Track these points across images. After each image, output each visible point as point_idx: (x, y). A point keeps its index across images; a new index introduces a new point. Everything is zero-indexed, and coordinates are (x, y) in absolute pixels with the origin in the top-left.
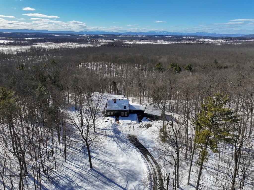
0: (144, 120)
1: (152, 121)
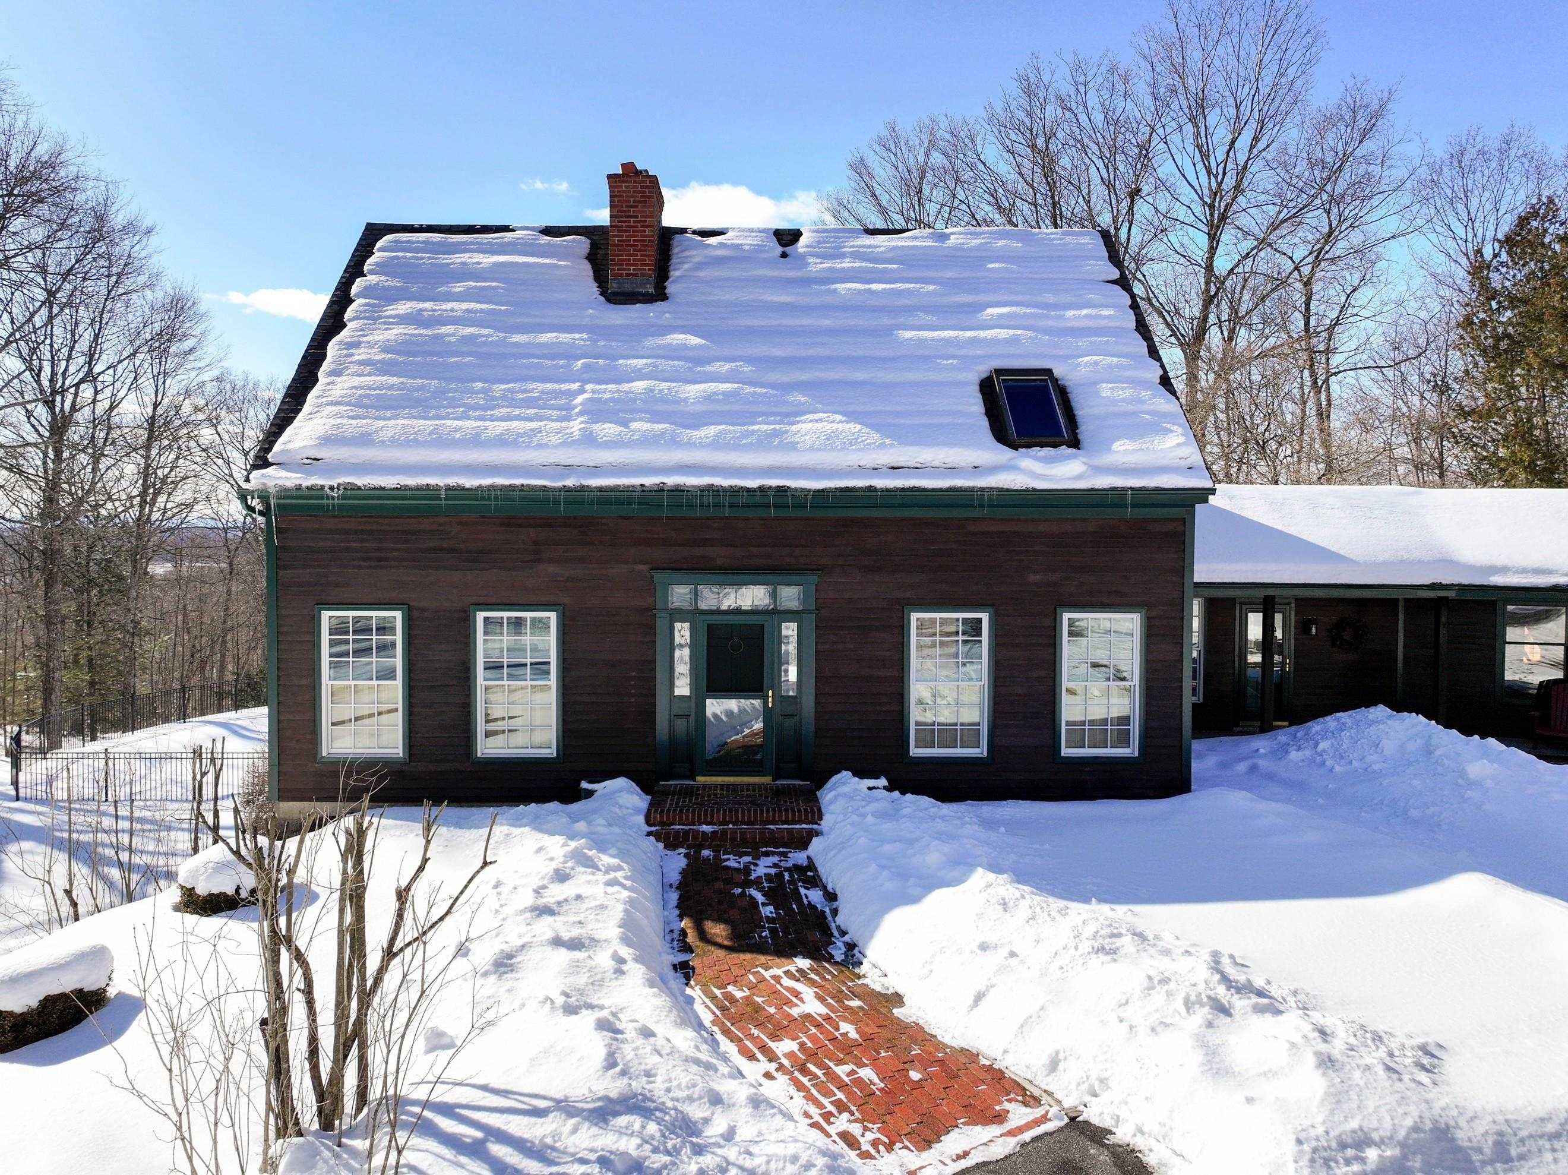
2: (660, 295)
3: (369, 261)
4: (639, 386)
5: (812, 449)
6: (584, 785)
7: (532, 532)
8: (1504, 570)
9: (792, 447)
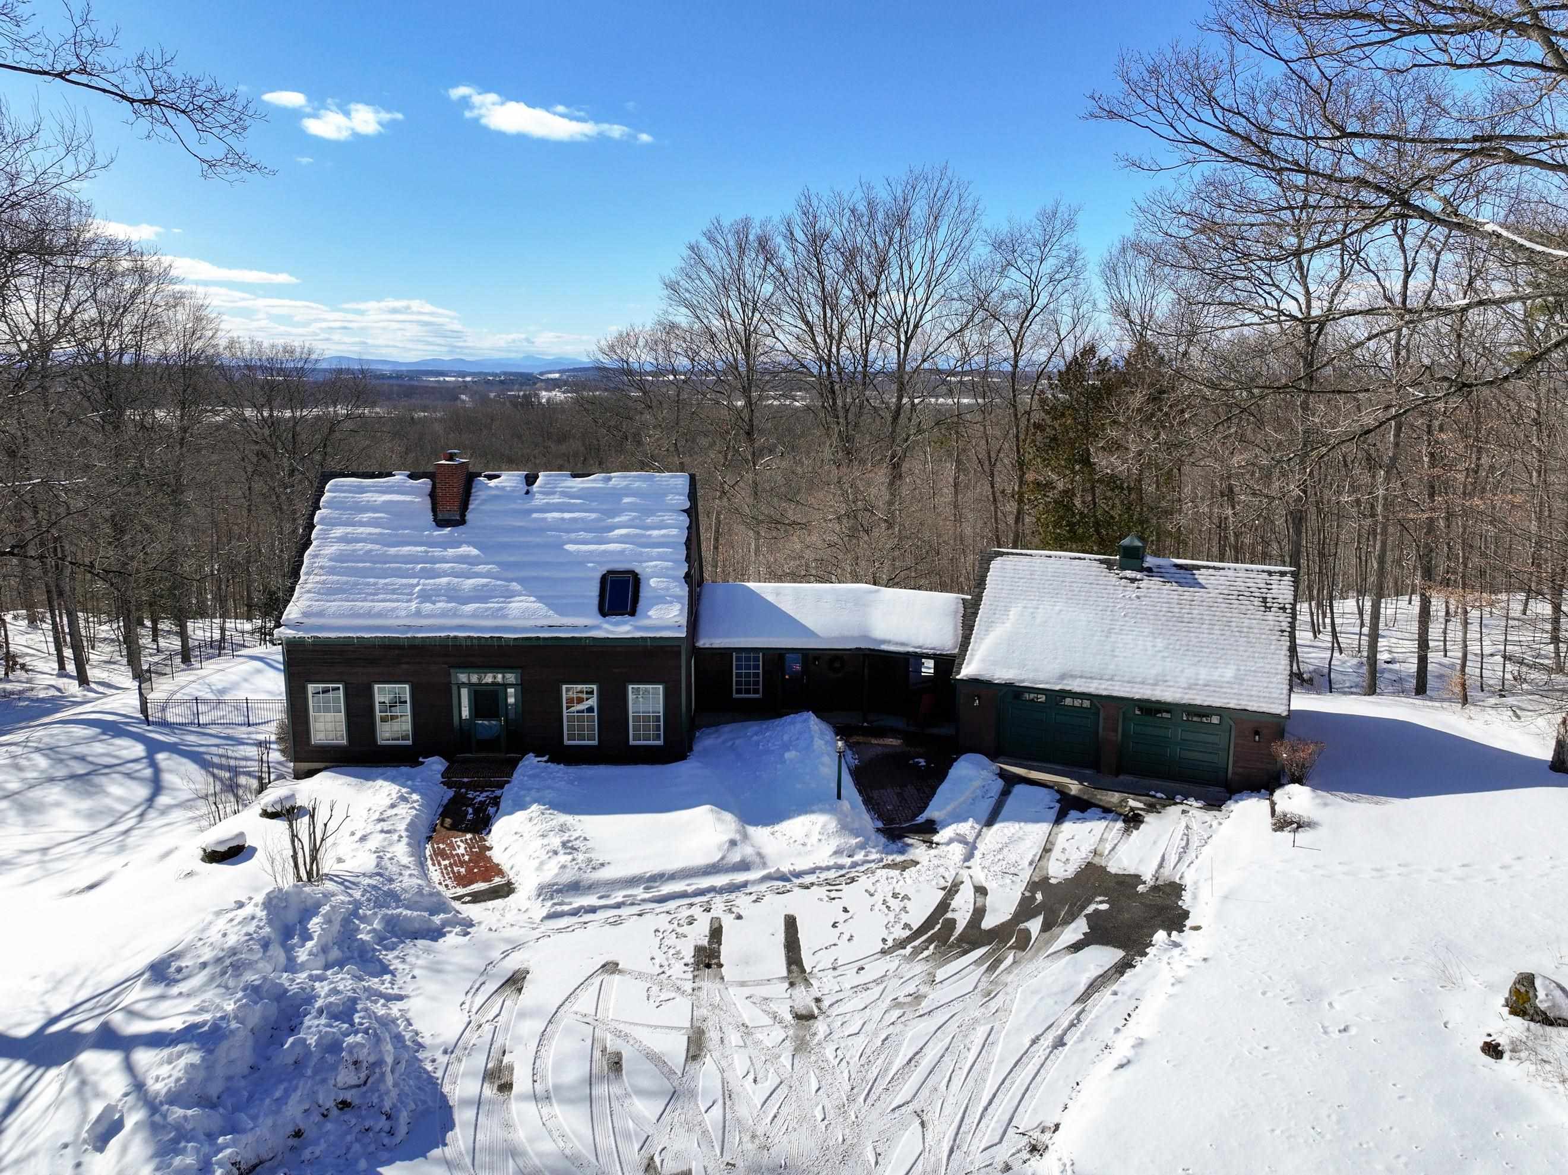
0: (987, 805)
1: (1133, 821)
2: (462, 522)
3: (322, 499)
4: (444, 580)
5: (514, 618)
6: (421, 759)
7: (397, 652)
8: (889, 642)
9: (505, 617)
